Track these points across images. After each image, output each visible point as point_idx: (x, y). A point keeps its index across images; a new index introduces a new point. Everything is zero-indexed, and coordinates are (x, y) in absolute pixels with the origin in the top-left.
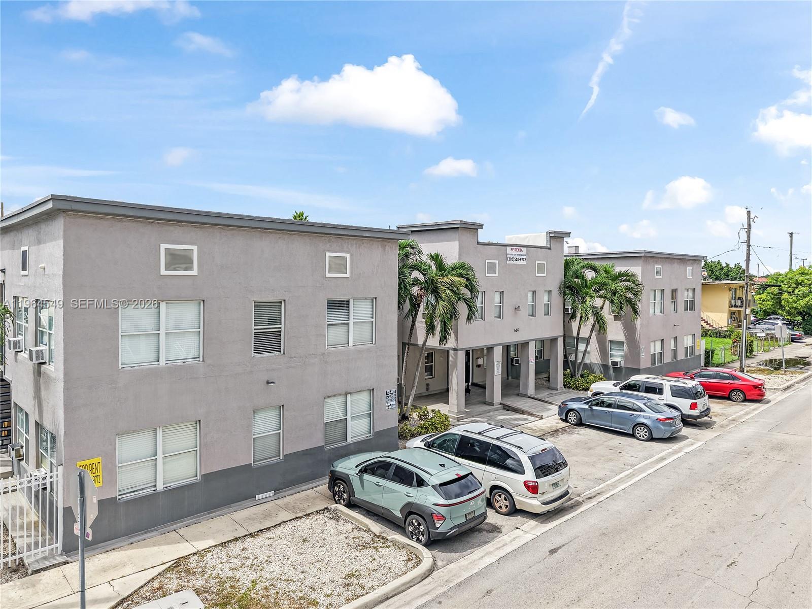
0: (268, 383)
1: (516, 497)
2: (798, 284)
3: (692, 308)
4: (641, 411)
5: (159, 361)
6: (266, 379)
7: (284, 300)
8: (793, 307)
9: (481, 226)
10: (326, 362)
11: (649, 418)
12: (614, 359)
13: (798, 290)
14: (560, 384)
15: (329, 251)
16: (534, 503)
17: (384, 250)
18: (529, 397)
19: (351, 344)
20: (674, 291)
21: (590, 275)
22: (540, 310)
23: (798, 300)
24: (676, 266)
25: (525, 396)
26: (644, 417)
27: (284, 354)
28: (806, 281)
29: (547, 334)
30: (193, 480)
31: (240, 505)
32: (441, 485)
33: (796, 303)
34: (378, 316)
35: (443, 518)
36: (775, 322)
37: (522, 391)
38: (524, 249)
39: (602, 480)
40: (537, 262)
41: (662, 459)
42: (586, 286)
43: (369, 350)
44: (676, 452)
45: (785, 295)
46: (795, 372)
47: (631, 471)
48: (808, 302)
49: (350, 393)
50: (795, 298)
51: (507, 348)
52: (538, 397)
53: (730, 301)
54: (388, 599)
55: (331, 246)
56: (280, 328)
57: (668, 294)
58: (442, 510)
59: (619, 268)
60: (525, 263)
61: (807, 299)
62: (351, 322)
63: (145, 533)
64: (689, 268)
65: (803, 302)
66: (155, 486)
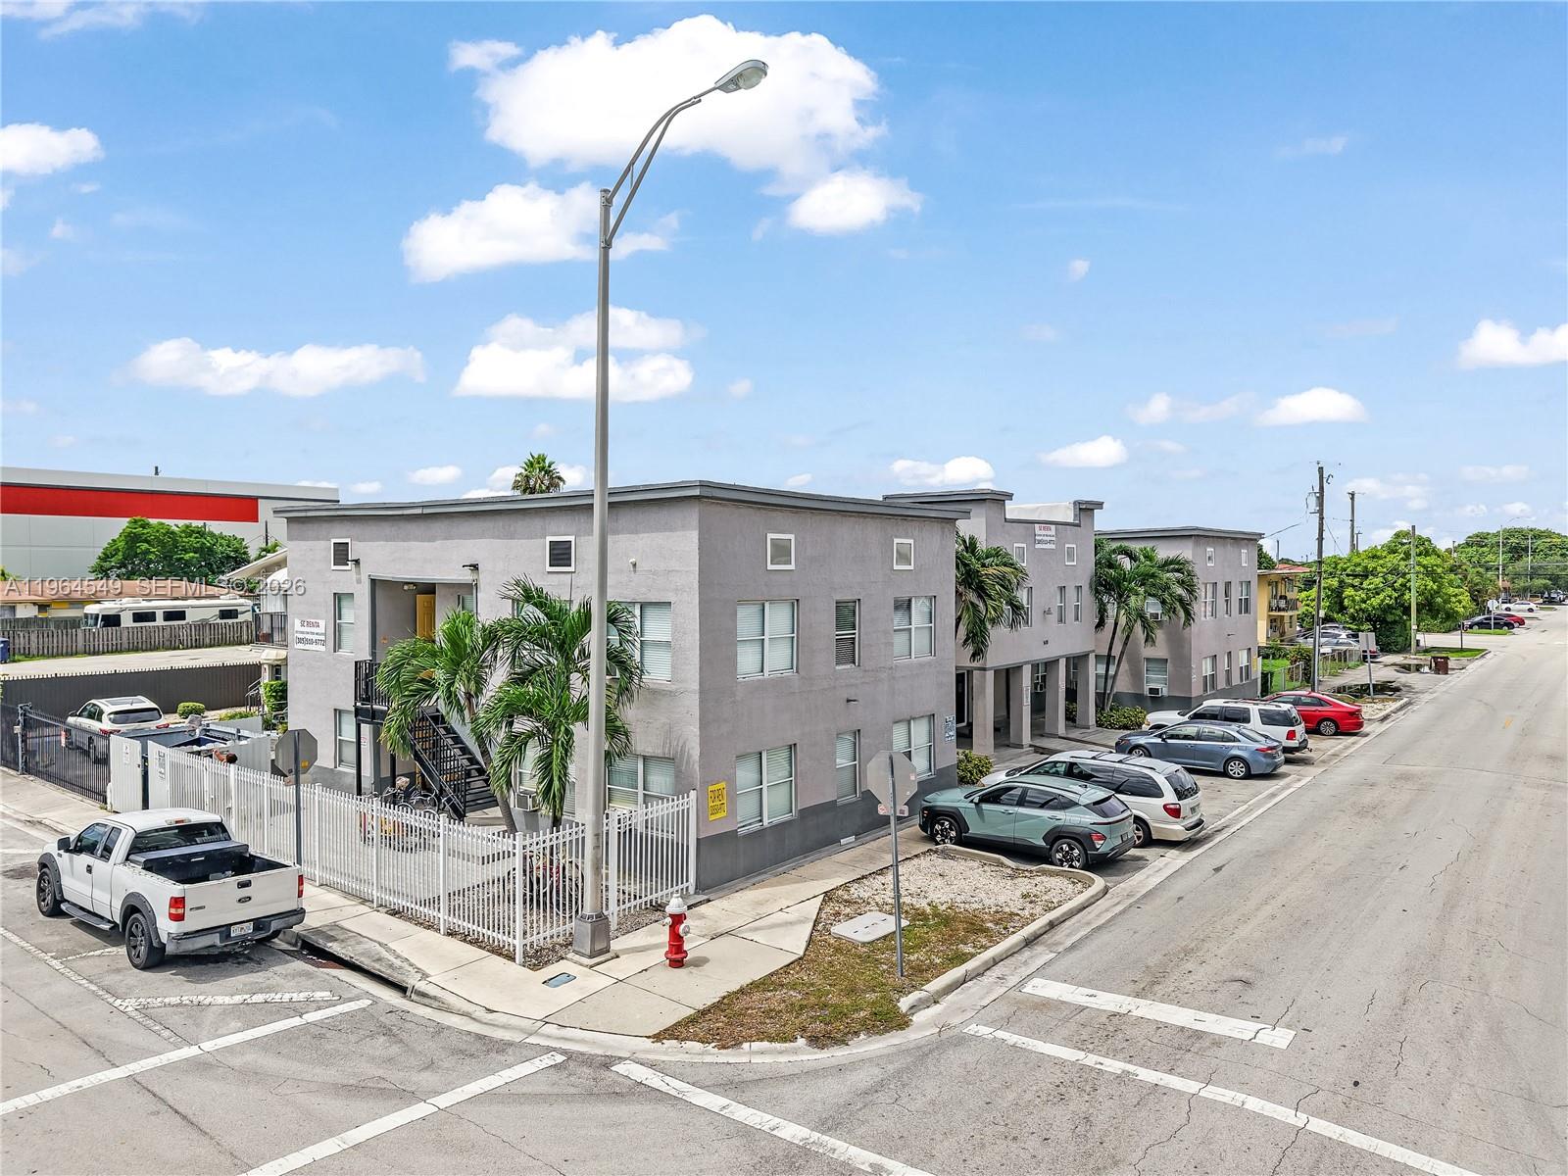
0: (848, 701)
1: (1152, 824)
2: (1366, 575)
3: (1247, 611)
4: (1234, 741)
5: (762, 671)
6: (846, 696)
7: (859, 600)
8: (1361, 609)
9: (1010, 496)
10: (894, 678)
11: (1246, 749)
12: (1153, 686)
13: (1368, 582)
14: (1092, 721)
15: (896, 537)
16: (1176, 829)
17: (943, 532)
18: (1060, 737)
19: (913, 656)
20: (1228, 584)
21: (1126, 563)
22: (1070, 615)
23: (1369, 598)
24: (1230, 549)
25: (1055, 736)
26: (1239, 748)
27: (859, 666)
28: (1379, 569)
29: (1077, 649)
30: (787, 817)
31: (828, 850)
32: (1095, 803)
33: (1365, 602)
34: (938, 620)
35: (1104, 838)
36: (1336, 632)
37: (1047, 730)
38: (1053, 527)
39: (1221, 816)
40: (1067, 546)
41: (1273, 795)
42: (1124, 579)
43: (929, 664)
44: (1284, 789)
45: (1349, 592)
46: (1387, 700)
47: (1246, 806)
48: (1382, 601)
49: (914, 719)
50: (1363, 596)
51: (1035, 667)
52: (1070, 736)
53: (1270, 603)
54: (1085, 908)
55: (898, 530)
56: (854, 634)
57: (1221, 588)
58: (1101, 829)
59: (1164, 552)
60: (1053, 547)
61: (1381, 596)
62: (913, 627)
63: (759, 875)
64: (1244, 551)
65: (1375, 601)
66: (761, 821)
